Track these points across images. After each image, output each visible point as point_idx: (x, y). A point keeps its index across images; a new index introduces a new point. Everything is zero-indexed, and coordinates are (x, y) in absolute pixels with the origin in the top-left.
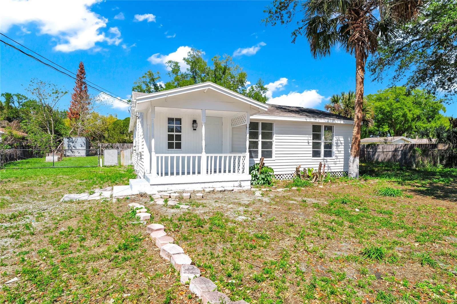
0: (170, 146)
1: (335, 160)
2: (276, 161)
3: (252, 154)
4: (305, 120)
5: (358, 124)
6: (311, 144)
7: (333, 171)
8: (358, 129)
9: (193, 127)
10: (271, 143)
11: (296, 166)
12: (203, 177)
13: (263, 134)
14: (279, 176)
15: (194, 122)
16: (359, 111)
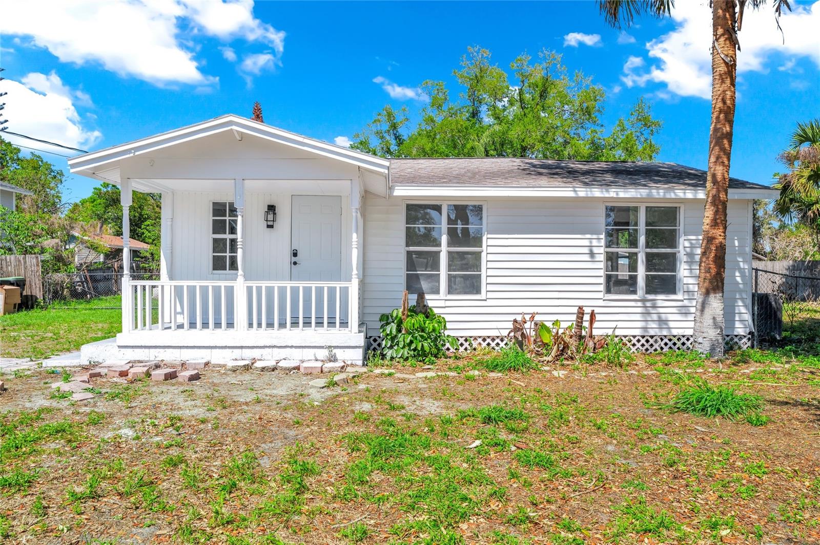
0: (218, 264)
1: (686, 303)
2: (489, 302)
3: (422, 283)
4: (572, 194)
5: (714, 196)
6: (602, 258)
7: (675, 332)
8: (716, 213)
9: (267, 221)
10: (478, 255)
11: (512, 318)
12: (241, 334)
13: (452, 233)
14: (498, 341)
15: (271, 208)
16: (718, 158)
